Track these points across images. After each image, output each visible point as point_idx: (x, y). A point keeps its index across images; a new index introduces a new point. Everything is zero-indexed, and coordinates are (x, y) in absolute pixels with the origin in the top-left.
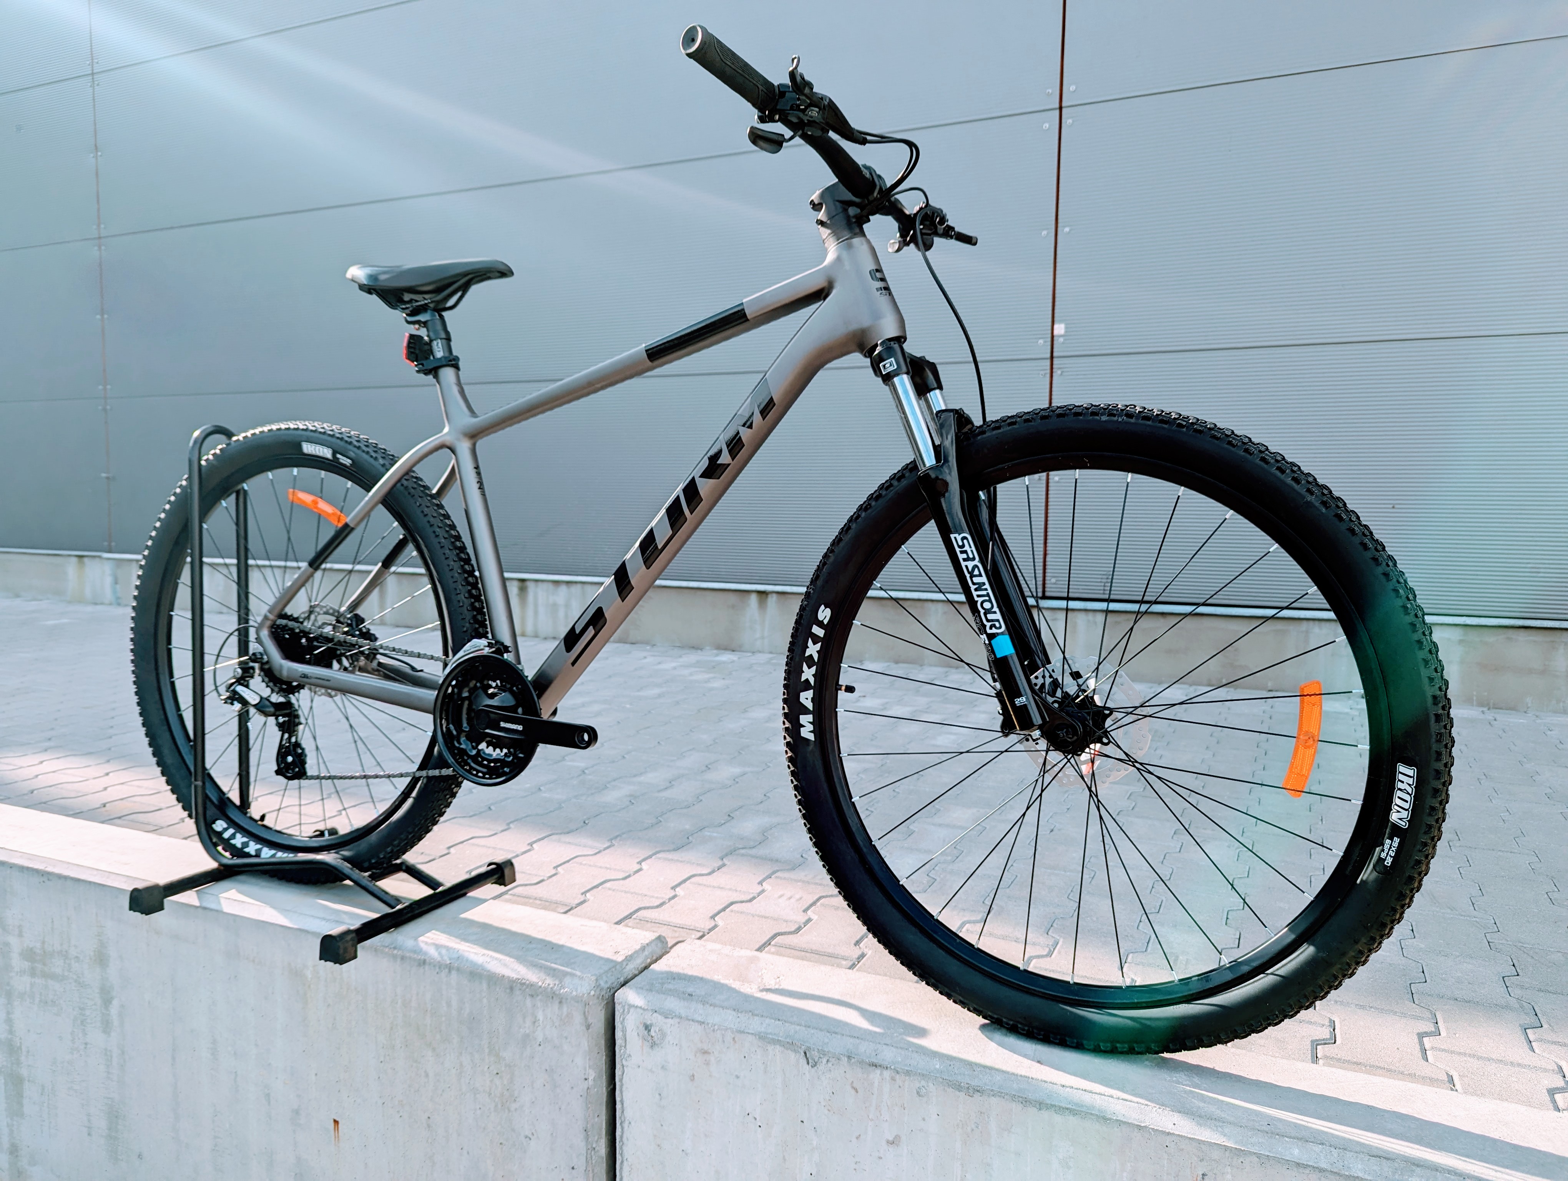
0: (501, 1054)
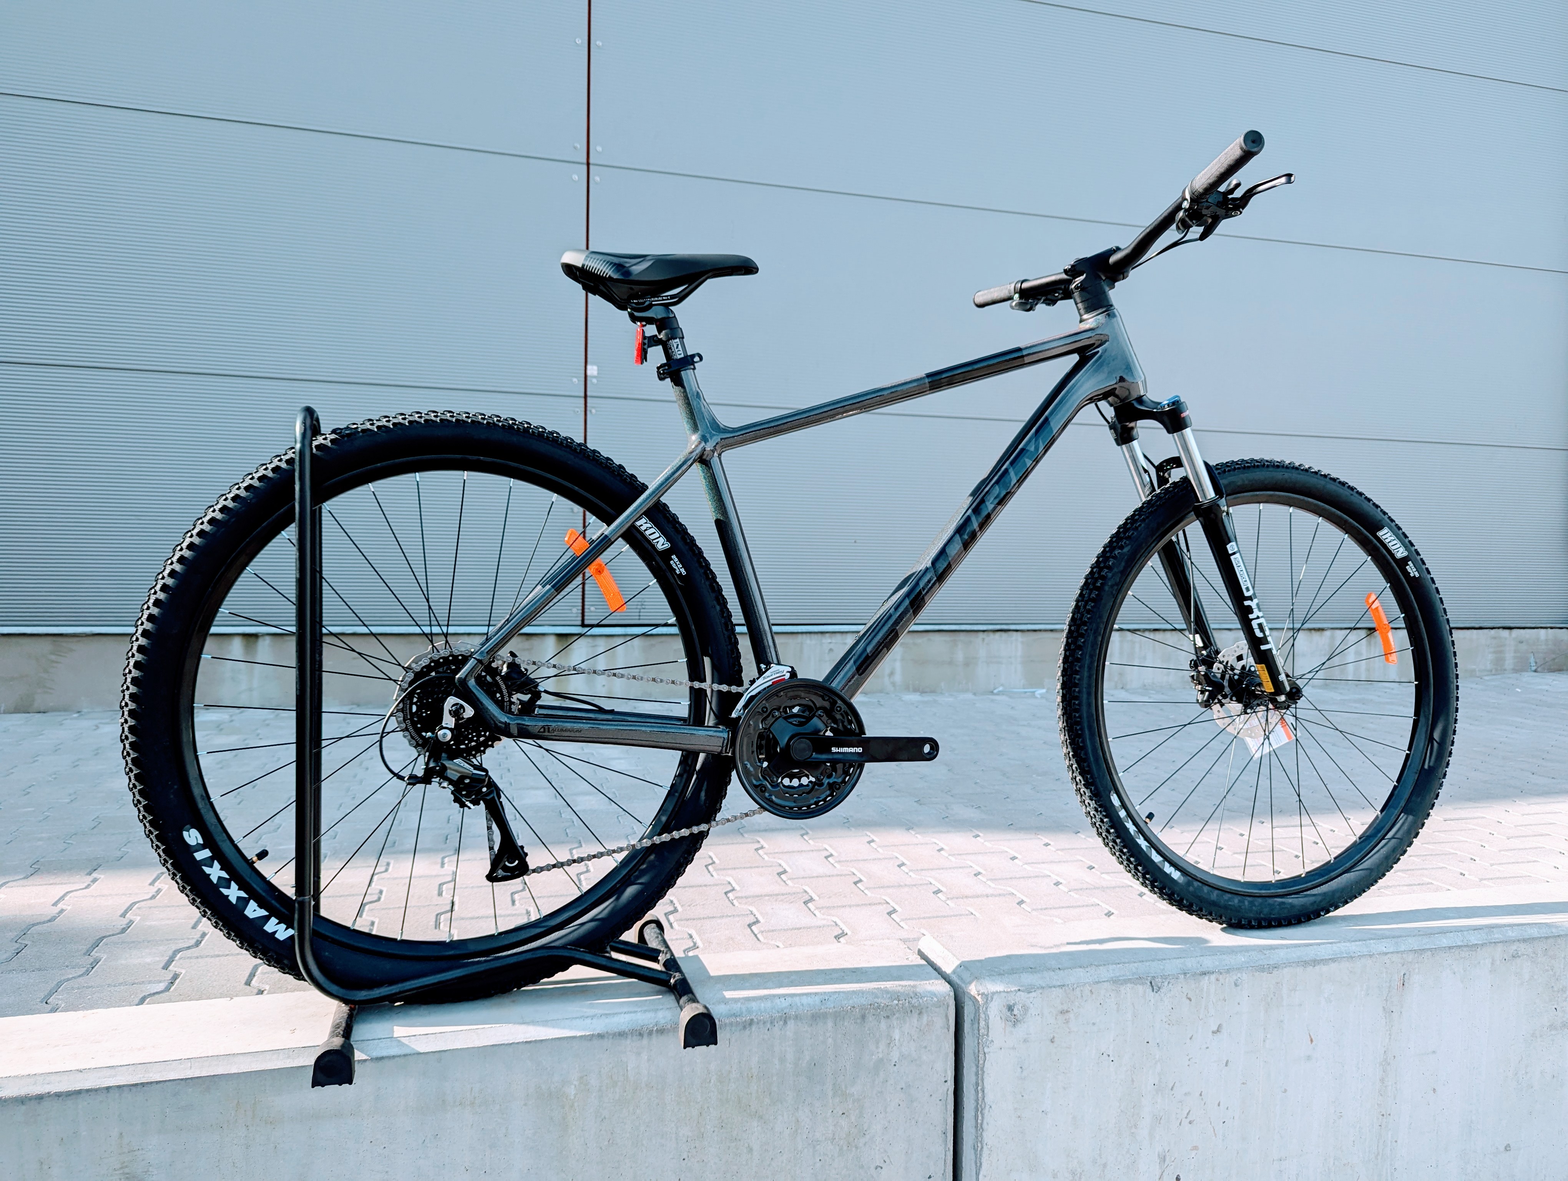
0: (848, 1092)
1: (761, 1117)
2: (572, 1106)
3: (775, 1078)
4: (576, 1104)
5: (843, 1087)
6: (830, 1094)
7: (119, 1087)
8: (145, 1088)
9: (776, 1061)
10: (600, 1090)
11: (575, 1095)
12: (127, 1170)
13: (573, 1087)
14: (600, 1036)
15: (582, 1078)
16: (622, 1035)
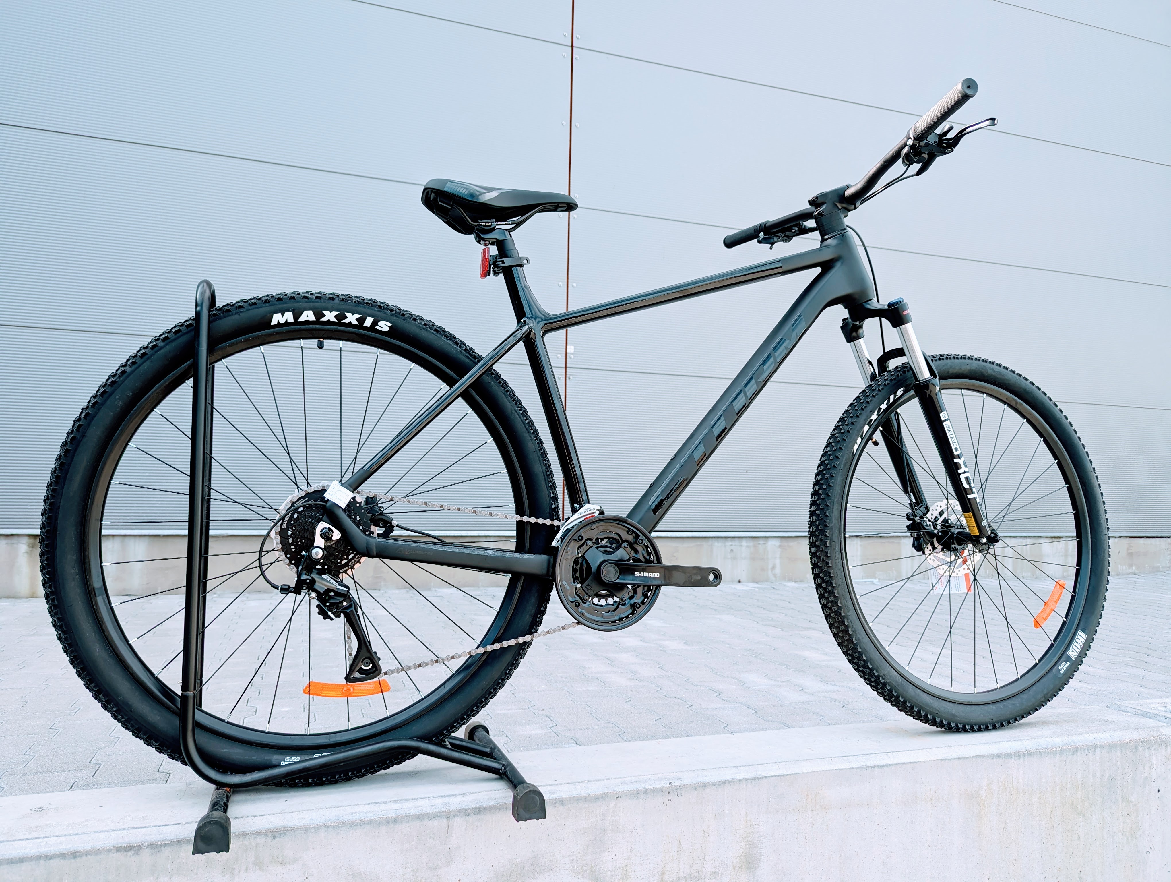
0: (1129, 799)
1: (1084, 815)
2: (984, 804)
3: (1090, 789)
4: (986, 803)
5: (1127, 796)
6: (1120, 800)
7: (746, 780)
8: (759, 781)
9: (1091, 777)
10: (998, 793)
11: (986, 796)
12: (749, 839)
13: (984, 790)
14: (998, 756)
15: (988, 784)
16: (1009, 755)
